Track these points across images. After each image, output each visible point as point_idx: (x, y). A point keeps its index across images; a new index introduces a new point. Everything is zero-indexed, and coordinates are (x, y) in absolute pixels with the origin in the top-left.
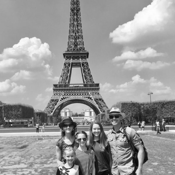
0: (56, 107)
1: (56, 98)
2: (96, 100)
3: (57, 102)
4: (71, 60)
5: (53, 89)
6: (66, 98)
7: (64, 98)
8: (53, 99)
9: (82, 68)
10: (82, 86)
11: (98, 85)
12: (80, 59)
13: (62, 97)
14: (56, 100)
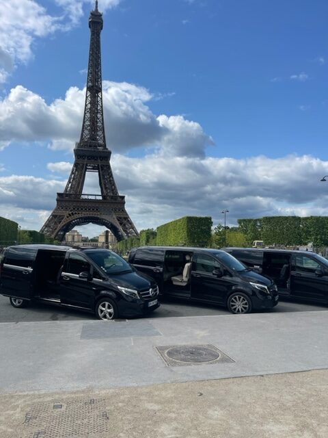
0: (60, 226)
1: (60, 213)
2: (119, 219)
3: (62, 219)
4: (86, 160)
5: (57, 200)
6: (76, 213)
7: (72, 213)
8: (56, 214)
9: (101, 172)
10: (100, 198)
11: (123, 197)
12: (99, 161)
13: (70, 213)
14: (60, 216)
